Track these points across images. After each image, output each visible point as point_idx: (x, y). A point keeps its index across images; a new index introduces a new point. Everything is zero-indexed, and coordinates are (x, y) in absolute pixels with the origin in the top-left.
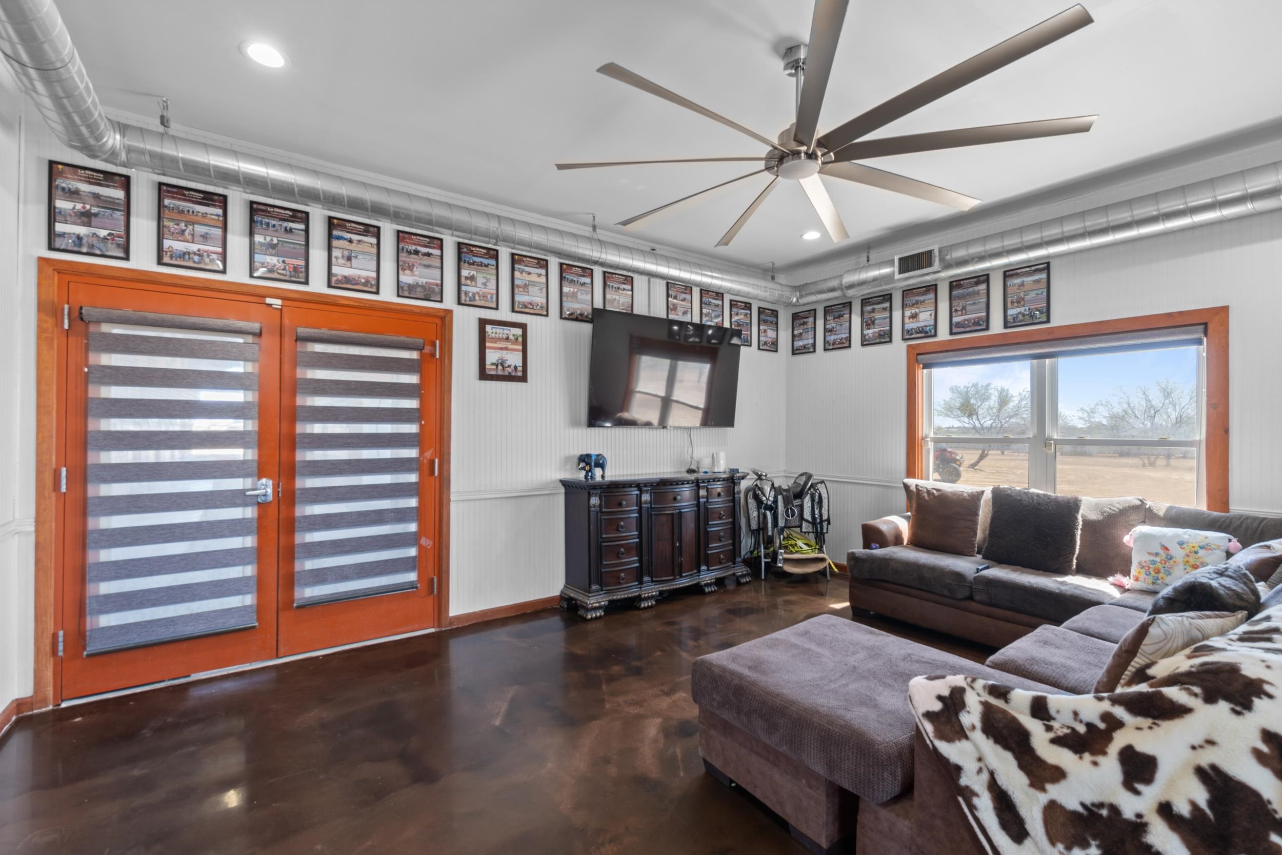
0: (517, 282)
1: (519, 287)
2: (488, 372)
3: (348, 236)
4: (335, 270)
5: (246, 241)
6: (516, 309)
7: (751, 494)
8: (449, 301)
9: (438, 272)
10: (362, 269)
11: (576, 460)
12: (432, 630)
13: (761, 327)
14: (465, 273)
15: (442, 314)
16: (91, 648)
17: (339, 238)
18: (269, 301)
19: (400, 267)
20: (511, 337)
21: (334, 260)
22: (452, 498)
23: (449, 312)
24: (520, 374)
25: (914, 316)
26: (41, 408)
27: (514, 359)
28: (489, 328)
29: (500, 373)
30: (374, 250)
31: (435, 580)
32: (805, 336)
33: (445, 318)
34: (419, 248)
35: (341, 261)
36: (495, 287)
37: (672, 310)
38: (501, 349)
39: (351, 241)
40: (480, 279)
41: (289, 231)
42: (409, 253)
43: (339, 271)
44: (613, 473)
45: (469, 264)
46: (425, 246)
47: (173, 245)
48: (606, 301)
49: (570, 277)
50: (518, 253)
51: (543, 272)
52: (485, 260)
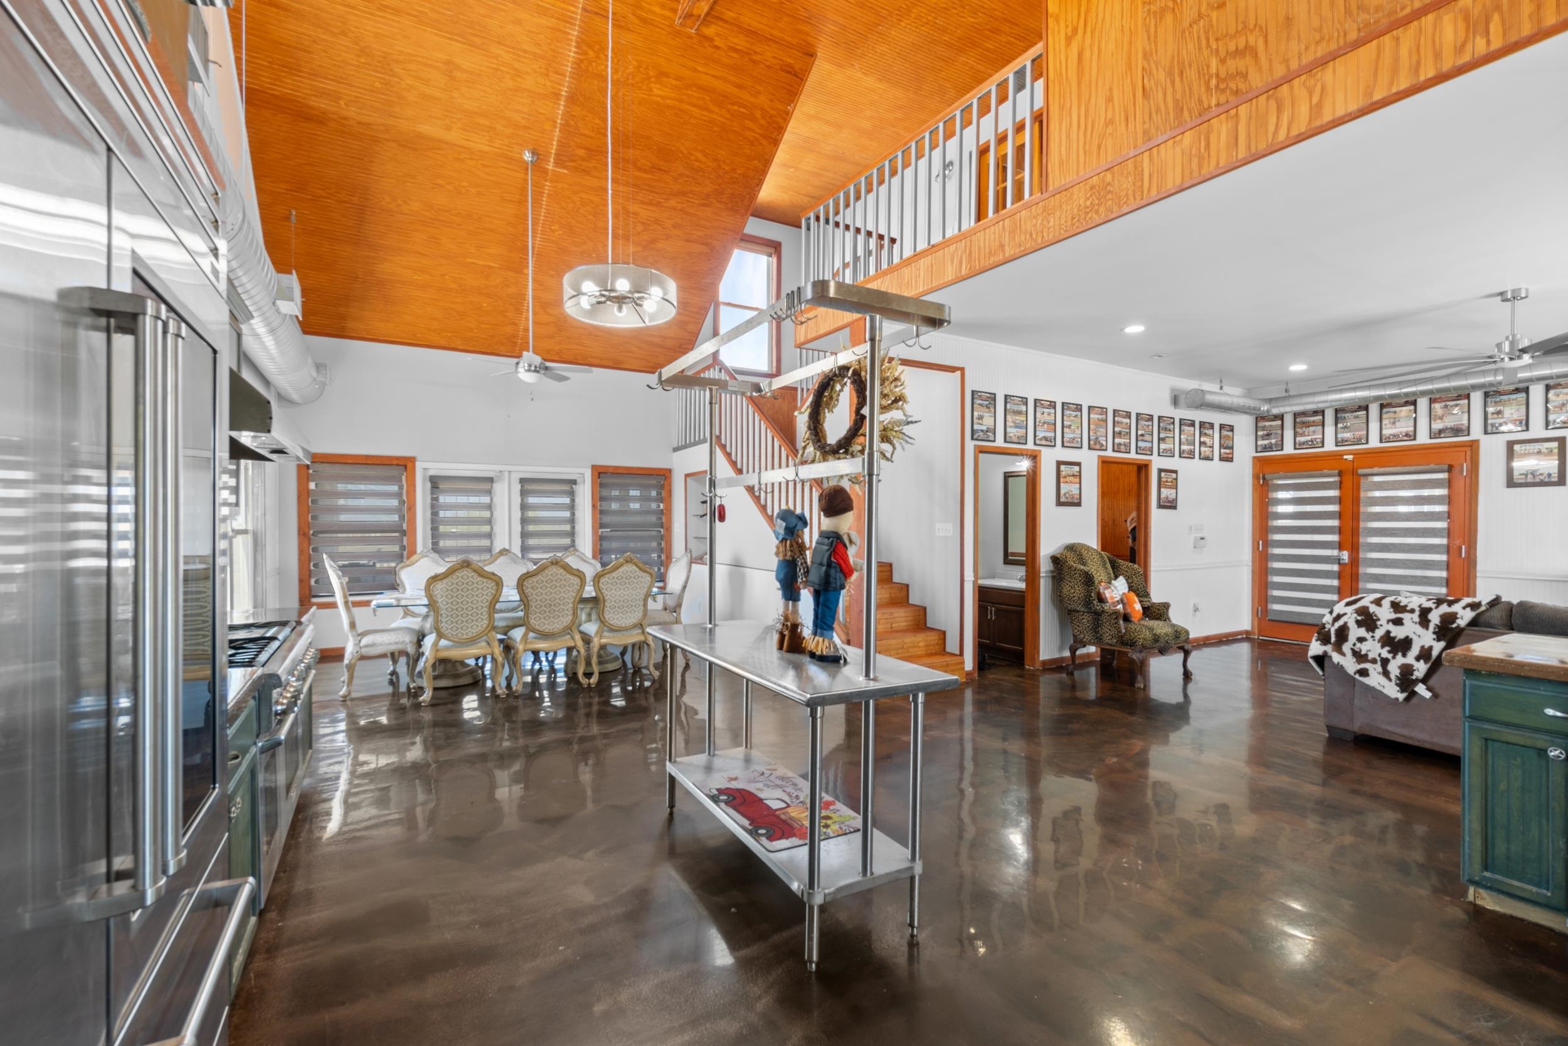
0: (1552, 404)
1: (1554, 408)
2: (1515, 481)
3: (1393, 409)
4: (1385, 432)
5: (1334, 428)
6: (1552, 426)
8: (1476, 434)
9: (1466, 415)
10: (1404, 428)
14: (1492, 410)
15: (1469, 444)
16: (1270, 617)
17: (1387, 412)
18: (1345, 457)
19: (1432, 419)
20: (1544, 450)
21: (1384, 426)
22: (1478, 574)
23: (1476, 441)
24: (1556, 480)
26: (1254, 517)
27: (1549, 468)
28: (1518, 447)
29: (1531, 481)
30: (1412, 414)
33: (1474, 445)
34: (1448, 403)
35: (1388, 426)
36: (1525, 414)
38: (1532, 461)
39: (1395, 412)
40: (1508, 411)
41: (1357, 417)
45: (1497, 402)
46: (1456, 400)
47: (1300, 439)
50: (1552, 382)
52: (1515, 396)
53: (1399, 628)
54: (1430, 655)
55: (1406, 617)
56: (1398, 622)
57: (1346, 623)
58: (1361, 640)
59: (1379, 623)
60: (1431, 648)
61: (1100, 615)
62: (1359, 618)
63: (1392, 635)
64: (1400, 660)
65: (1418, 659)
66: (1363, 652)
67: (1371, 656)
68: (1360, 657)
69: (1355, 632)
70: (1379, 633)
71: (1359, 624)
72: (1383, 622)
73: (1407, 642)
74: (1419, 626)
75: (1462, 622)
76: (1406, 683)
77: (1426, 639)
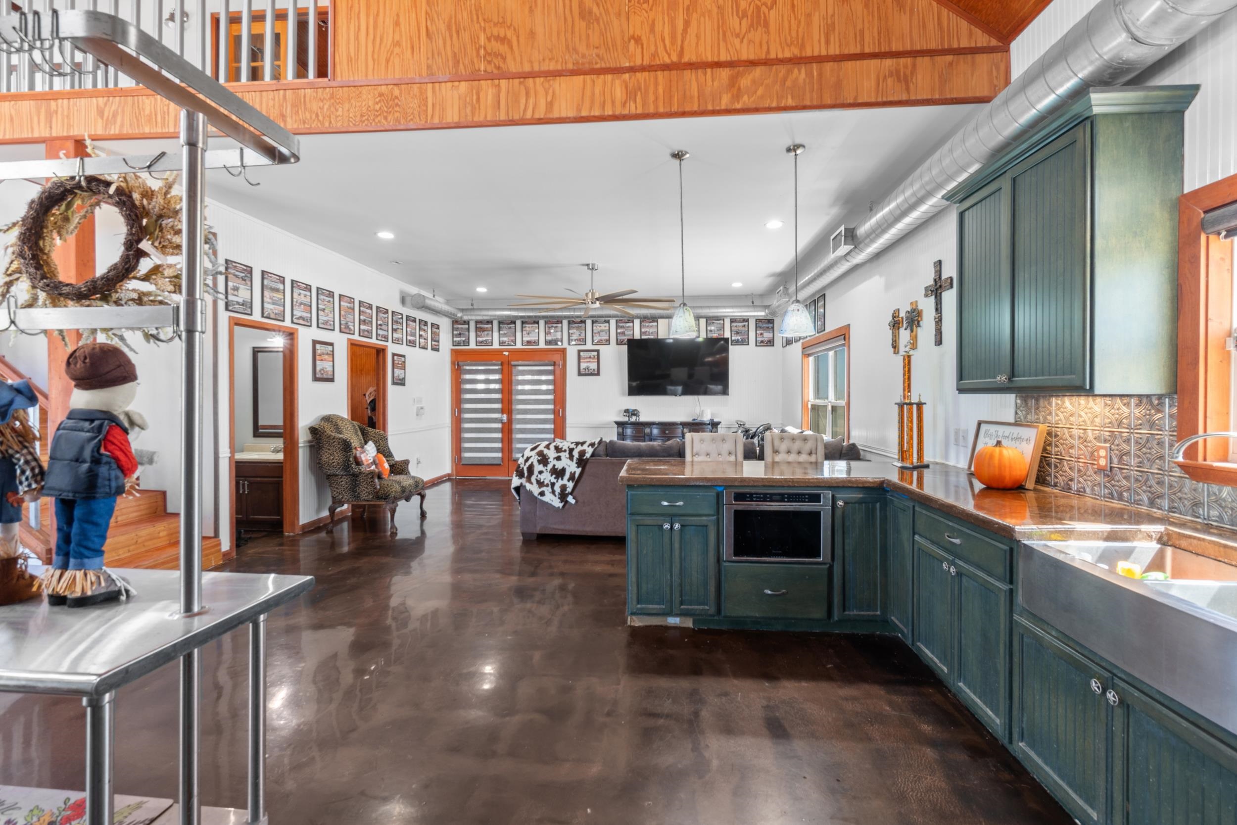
0: (594, 331)
1: (595, 333)
2: (582, 373)
3: (529, 326)
4: (524, 339)
5: (498, 334)
6: (595, 343)
8: (565, 344)
9: (561, 333)
10: (534, 337)
11: (623, 412)
13: (758, 332)
14: (571, 331)
16: (463, 462)
17: (525, 327)
18: (504, 353)
19: (546, 333)
20: (592, 356)
21: (523, 335)
22: (567, 424)
23: (565, 349)
24: (596, 372)
26: (452, 392)
27: (593, 366)
28: (582, 354)
29: (587, 372)
30: (537, 329)
33: (563, 351)
34: (553, 325)
35: (526, 335)
36: (584, 335)
38: (588, 362)
39: (529, 328)
40: (578, 333)
42: (550, 328)
43: (526, 339)
44: (643, 418)
45: (573, 327)
46: (556, 324)
47: (480, 339)
48: (642, 333)
49: (621, 325)
50: (595, 319)
51: (607, 324)
52: (580, 325)
53: (559, 462)
54: (574, 477)
55: (562, 454)
56: (558, 459)
57: (532, 463)
58: (541, 472)
59: (549, 460)
60: (575, 472)
61: (357, 476)
62: (539, 458)
63: (556, 467)
64: (560, 482)
65: (569, 481)
66: (542, 481)
67: (546, 482)
68: (540, 484)
69: (538, 468)
70: (550, 467)
71: (539, 462)
72: (551, 460)
73: (563, 471)
74: (568, 460)
75: (588, 455)
76: (563, 496)
77: (572, 468)
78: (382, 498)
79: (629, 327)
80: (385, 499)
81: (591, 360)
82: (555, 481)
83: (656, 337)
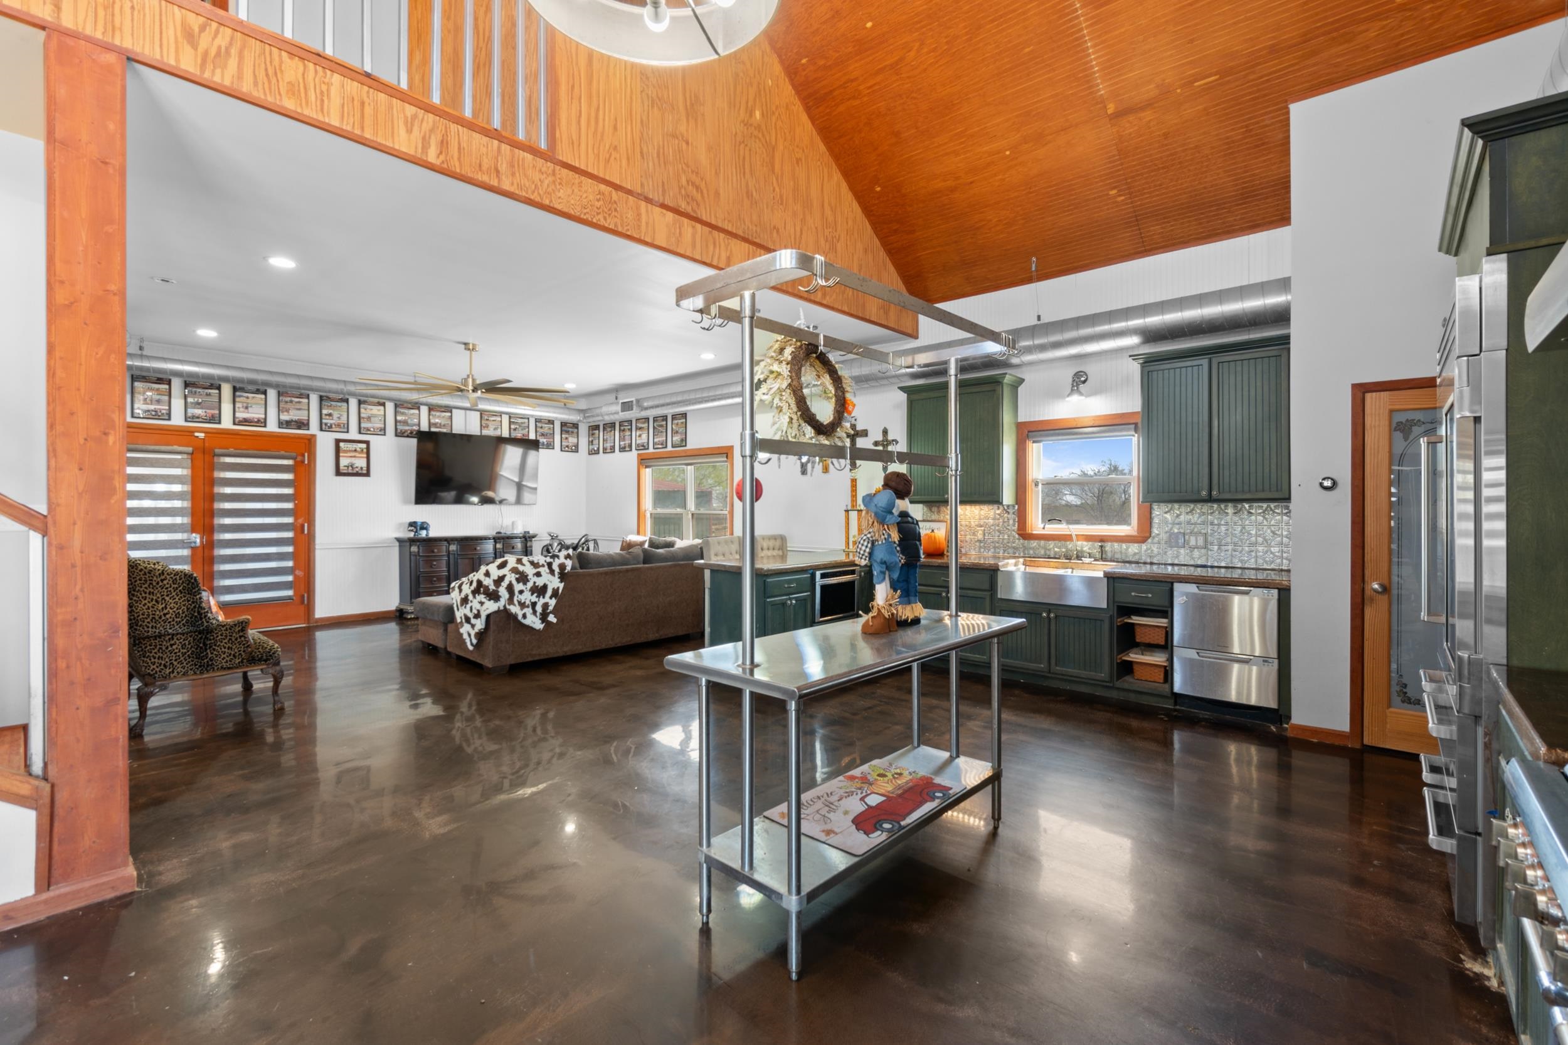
0: (362, 415)
1: (363, 418)
2: (342, 471)
3: (246, 395)
4: (238, 415)
6: (362, 432)
7: (545, 548)
8: (314, 429)
9: (306, 412)
10: (256, 413)
11: (407, 526)
12: (304, 625)
13: (563, 436)
14: (325, 412)
15: (309, 437)
17: (240, 396)
19: (280, 410)
20: (358, 449)
21: (237, 409)
22: (317, 547)
23: (314, 436)
24: (365, 472)
25: (640, 436)
27: (361, 463)
28: (342, 444)
29: (350, 471)
30: (263, 402)
31: (306, 595)
32: (594, 442)
34: (293, 399)
35: (241, 410)
36: (346, 419)
37: (484, 427)
38: (351, 457)
39: (248, 398)
40: (336, 415)
42: (286, 402)
43: (240, 415)
45: (328, 406)
46: (297, 397)
48: (430, 425)
49: (402, 410)
50: (362, 399)
51: (382, 408)
52: (339, 404)
53: (540, 578)
54: (558, 593)
55: (541, 569)
56: (538, 574)
57: (510, 582)
58: (521, 592)
59: (529, 577)
60: (558, 588)
62: (517, 576)
63: (537, 584)
64: (542, 601)
65: (551, 598)
66: (523, 601)
67: (528, 602)
68: (522, 605)
69: (518, 587)
70: (530, 585)
71: (518, 581)
73: (545, 587)
74: (550, 575)
75: (568, 568)
76: (544, 617)
77: (555, 583)
78: (260, 660)
79: (413, 414)
80: (266, 661)
81: (357, 454)
82: (537, 600)
83: (449, 431)
